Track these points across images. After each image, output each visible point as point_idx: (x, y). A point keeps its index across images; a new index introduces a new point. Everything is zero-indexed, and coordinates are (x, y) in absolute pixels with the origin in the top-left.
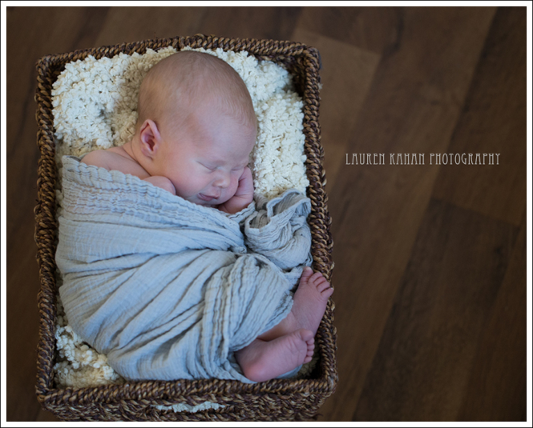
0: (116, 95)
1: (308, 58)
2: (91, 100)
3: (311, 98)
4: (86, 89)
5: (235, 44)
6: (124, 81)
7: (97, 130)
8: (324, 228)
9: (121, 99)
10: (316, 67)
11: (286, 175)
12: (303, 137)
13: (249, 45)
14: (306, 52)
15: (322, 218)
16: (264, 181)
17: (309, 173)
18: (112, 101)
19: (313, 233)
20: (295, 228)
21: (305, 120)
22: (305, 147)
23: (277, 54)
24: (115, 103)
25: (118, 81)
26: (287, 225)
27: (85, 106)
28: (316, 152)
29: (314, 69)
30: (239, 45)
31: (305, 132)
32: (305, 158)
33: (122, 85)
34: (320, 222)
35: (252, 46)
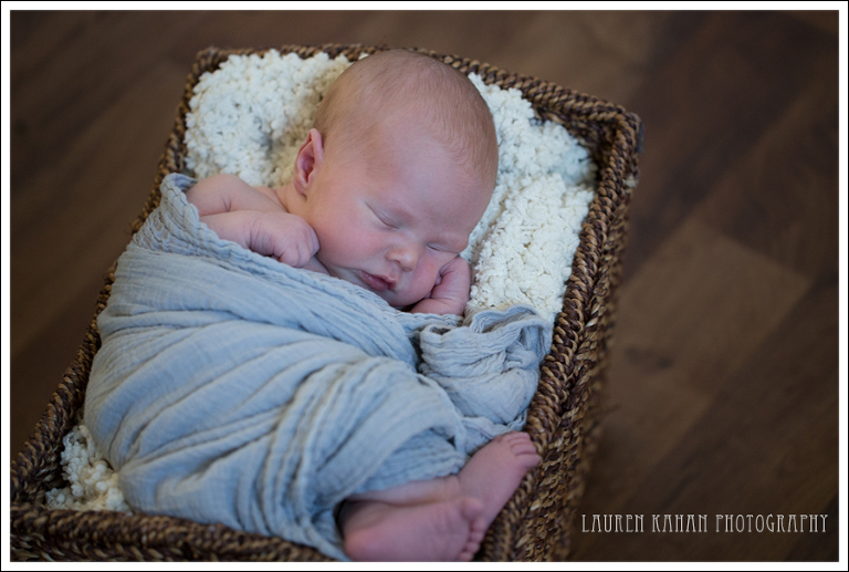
0: (293, 110)
1: (621, 128)
2: (251, 110)
3: (607, 187)
6: (310, 92)
7: (247, 158)
8: (562, 379)
9: (299, 120)
10: (629, 142)
11: (526, 285)
12: (576, 241)
14: (620, 117)
15: (564, 363)
16: (485, 287)
17: (568, 298)
18: (283, 119)
20: (512, 364)
21: (588, 219)
22: (575, 258)
23: (571, 110)
24: (288, 124)
25: (302, 91)
28: (588, 267)
29: (625, 146)
30: (512, 79)
31: (583, 235)
32: (568, 271)
33: (306, 98)
34: (558, 368)
35: (531, 86)
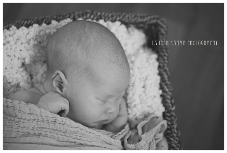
0: (32, 53)
1: (160, 25)
2: (15, 56)
3: (163, 52)
4: (11, 49)
5: (112, 16)
6: (36, 42)
7: (20, 76)
8: (176, 140)
9: (35, 55)
10: (165, 31)
11: (149, 104)
12: (159, 78)
13: (121, 17)
14: (159, 22)
15: (175, 133)
16: (134, 109)
17: (164, 102)
18: (29, 57)
19: (169, 143)
20: (158, 141)
21: (159, 67)
22: (160, 85)
23: (140, 23)
24: (31, 58)
25: (32, 43)
26: (152, 140)
27: (11, 60)
28: (168, 88)
29: (164, 33)
30: (114, 18)
31: (160, 74)
32: (161, 92)
33: (35, 45)
34: (174, 136)
35: (123, 18)
